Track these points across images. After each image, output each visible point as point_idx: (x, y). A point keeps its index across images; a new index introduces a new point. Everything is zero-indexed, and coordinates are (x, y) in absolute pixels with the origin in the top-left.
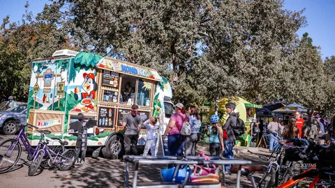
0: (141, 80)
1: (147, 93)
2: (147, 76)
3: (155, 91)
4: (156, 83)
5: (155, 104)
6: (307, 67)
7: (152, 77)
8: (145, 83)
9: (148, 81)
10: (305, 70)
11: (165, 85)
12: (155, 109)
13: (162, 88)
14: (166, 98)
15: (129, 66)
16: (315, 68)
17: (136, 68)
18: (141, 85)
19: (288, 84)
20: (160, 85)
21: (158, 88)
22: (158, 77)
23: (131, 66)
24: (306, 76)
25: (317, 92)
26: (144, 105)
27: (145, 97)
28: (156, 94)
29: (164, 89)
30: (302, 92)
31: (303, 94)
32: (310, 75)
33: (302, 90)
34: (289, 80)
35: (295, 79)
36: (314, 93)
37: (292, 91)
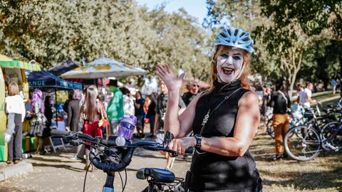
6: (115, 6)
10: (113, 10)
19: (89, 33)
24: (114, 19)
25: (132, 44)
30: (110, 44)
31: (112, 47)
32: (121, 19)
33: (110, 42)
34: (89, 25)
35: (99, 23)
36: (129, 46)
37: (95, 44)
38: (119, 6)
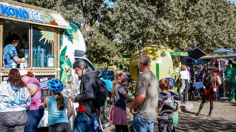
0: (37, 28)
1: (48, 48)
2: (46, 21)
3: (61, 44)
4: (62, 31)
5: (61, 63)
6: (219, 11)
7: (54, 23)
8: (43, 32)
9: (48, 29)
10: (218, 13)
11: (74, 34)
12: (62, 70)
13: (71, 38)
14: (77, 53)
15: (13, 6)
16: (226, 12)
17: (27, 10)
18: (37, 36)
19: (205, 29)
20: (67, 34)
21: (65, 39)
22: (62, 23)
23: (18, 7)
24: (220, 20)
25: (232, 35)
26: (46, 65)
27: (46, 53)
28: (63, 48)
29: (74, 41)
30: (218, 36)
31: (219, 38)
32: (223, 19)
33: (218, 34)
34: (205, 25)
35: (210, 23)
36: (229, 36)
37: (209, 36)
38: (222, 11)
